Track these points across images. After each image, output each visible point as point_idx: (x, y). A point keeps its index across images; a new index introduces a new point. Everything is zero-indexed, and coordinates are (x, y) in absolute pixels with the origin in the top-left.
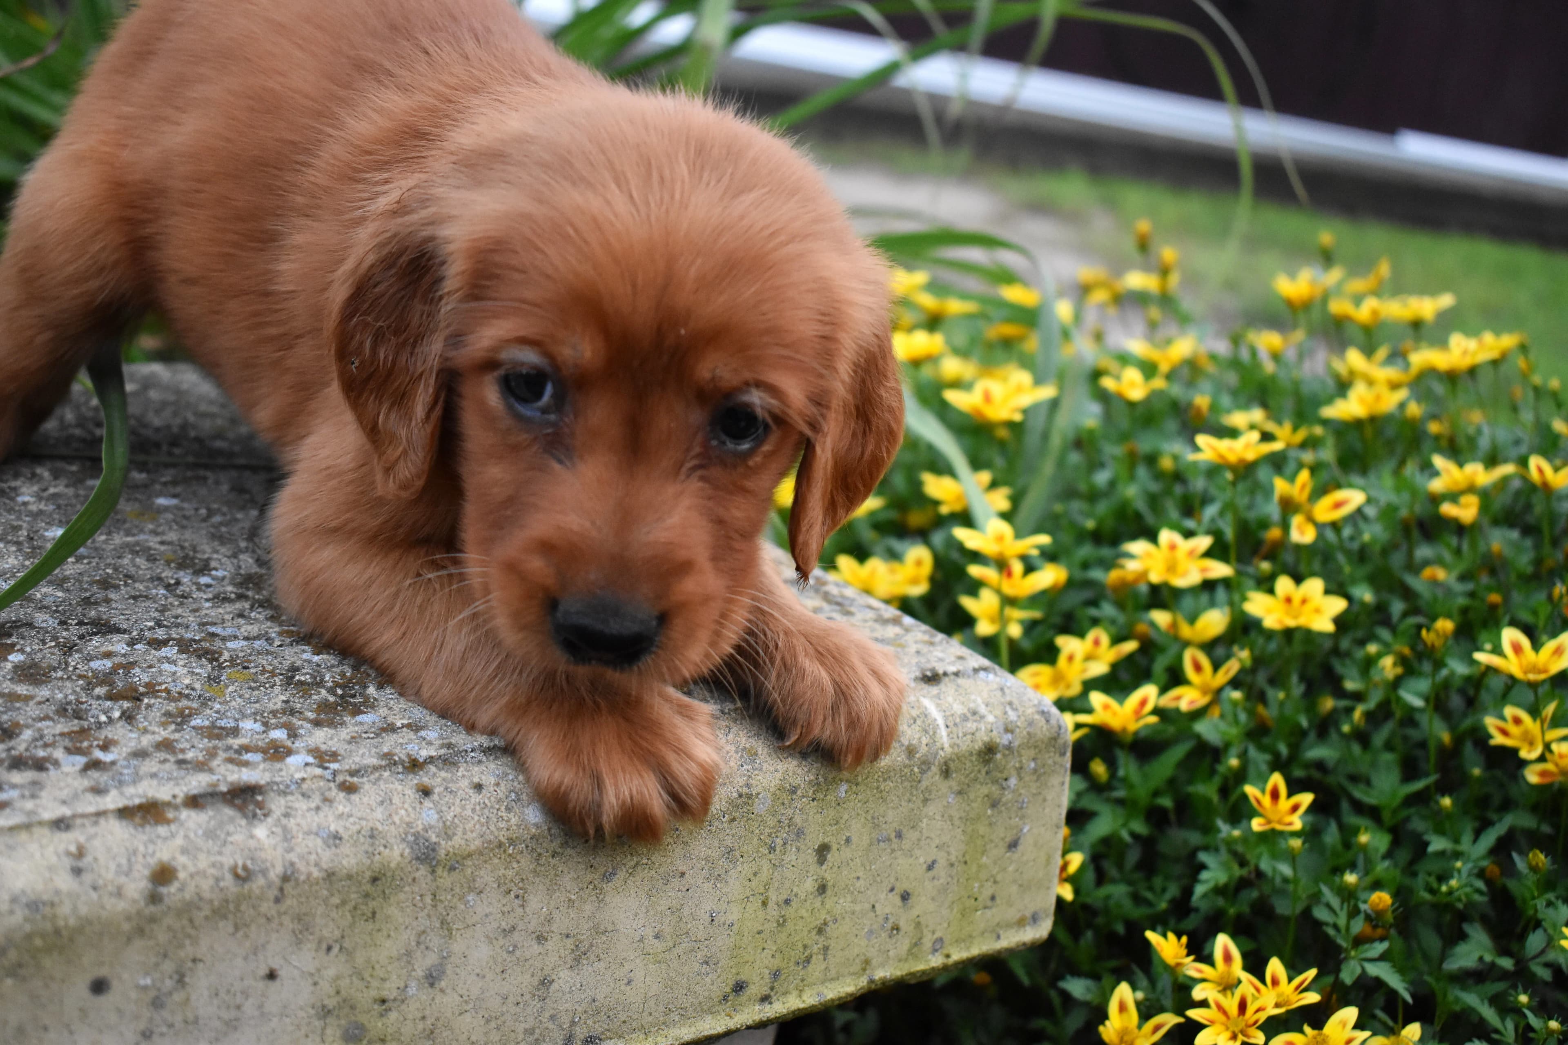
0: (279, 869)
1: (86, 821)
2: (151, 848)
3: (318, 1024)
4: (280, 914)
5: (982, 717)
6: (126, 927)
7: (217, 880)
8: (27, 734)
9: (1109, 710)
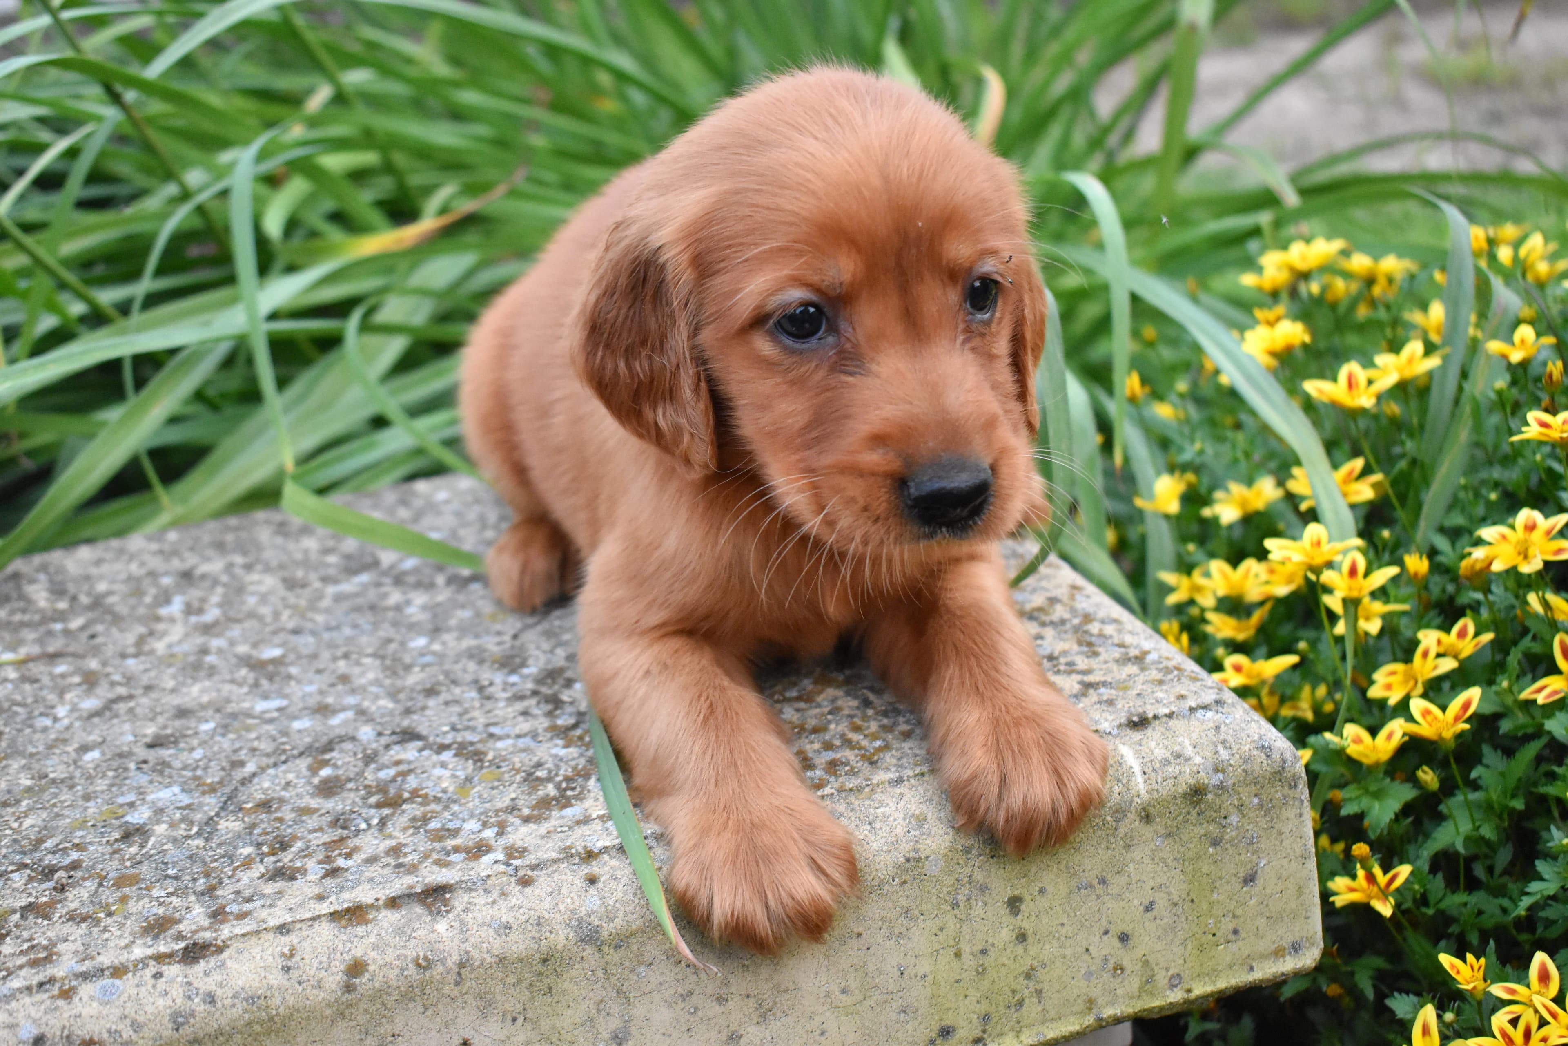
0: (456, 958)
1: (304, 926)
2: (349, 945)
4: (462, 995)
5: (1188, 760)
6: (328, 1012)
7: (402, 970)
8: (299, 845)
9: (1429, 718)
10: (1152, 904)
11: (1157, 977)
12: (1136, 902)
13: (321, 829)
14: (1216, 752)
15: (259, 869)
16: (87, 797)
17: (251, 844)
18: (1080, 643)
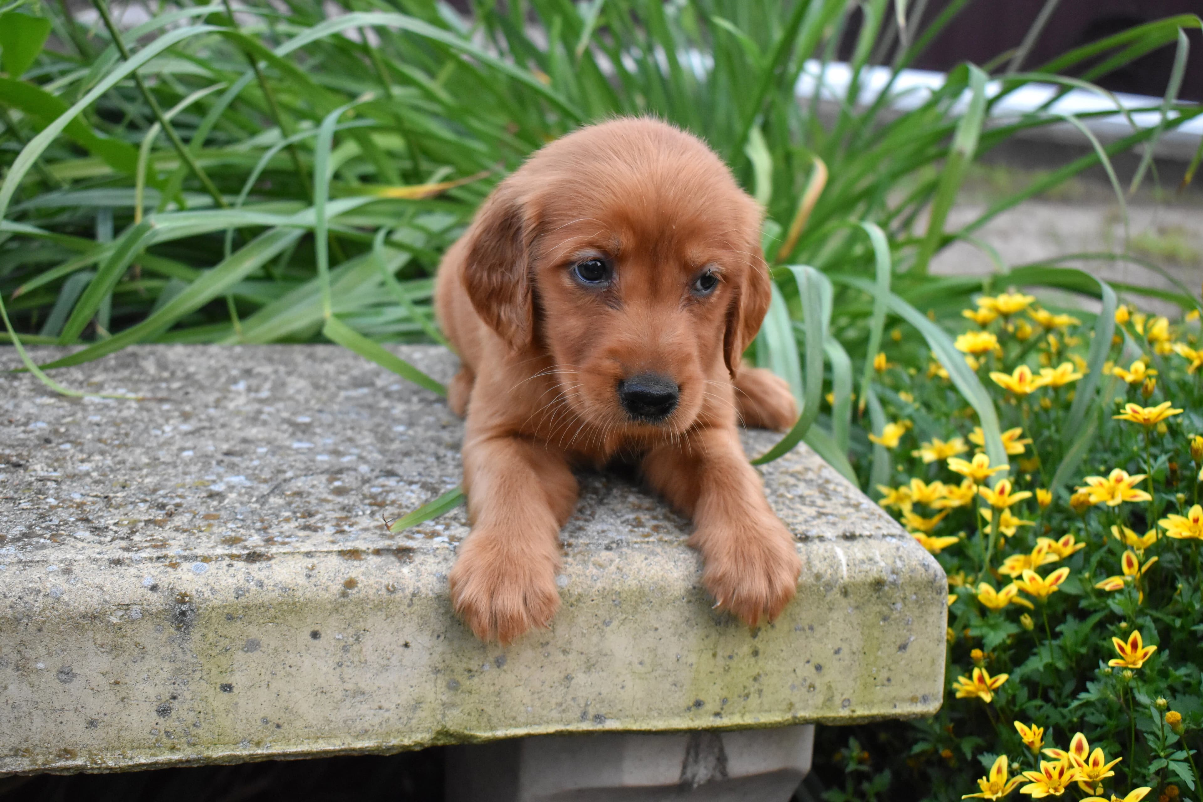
0: (411, 590)
1: (321, 555)
2: (348, 570)
3: (433, 676)
4: (411, 613)
5: (876, 563)
6: (329, 606)
7: (378, 590)
8: (319, 516)
9: (1033, 582)
10: (839, 649)
11: (835, 698)
12: (830, 646)
13: (334, 510)
14: (895, 562)
15: (293, 524)
16: (185, 473)
17: (290, 511)
18: (821, 492)
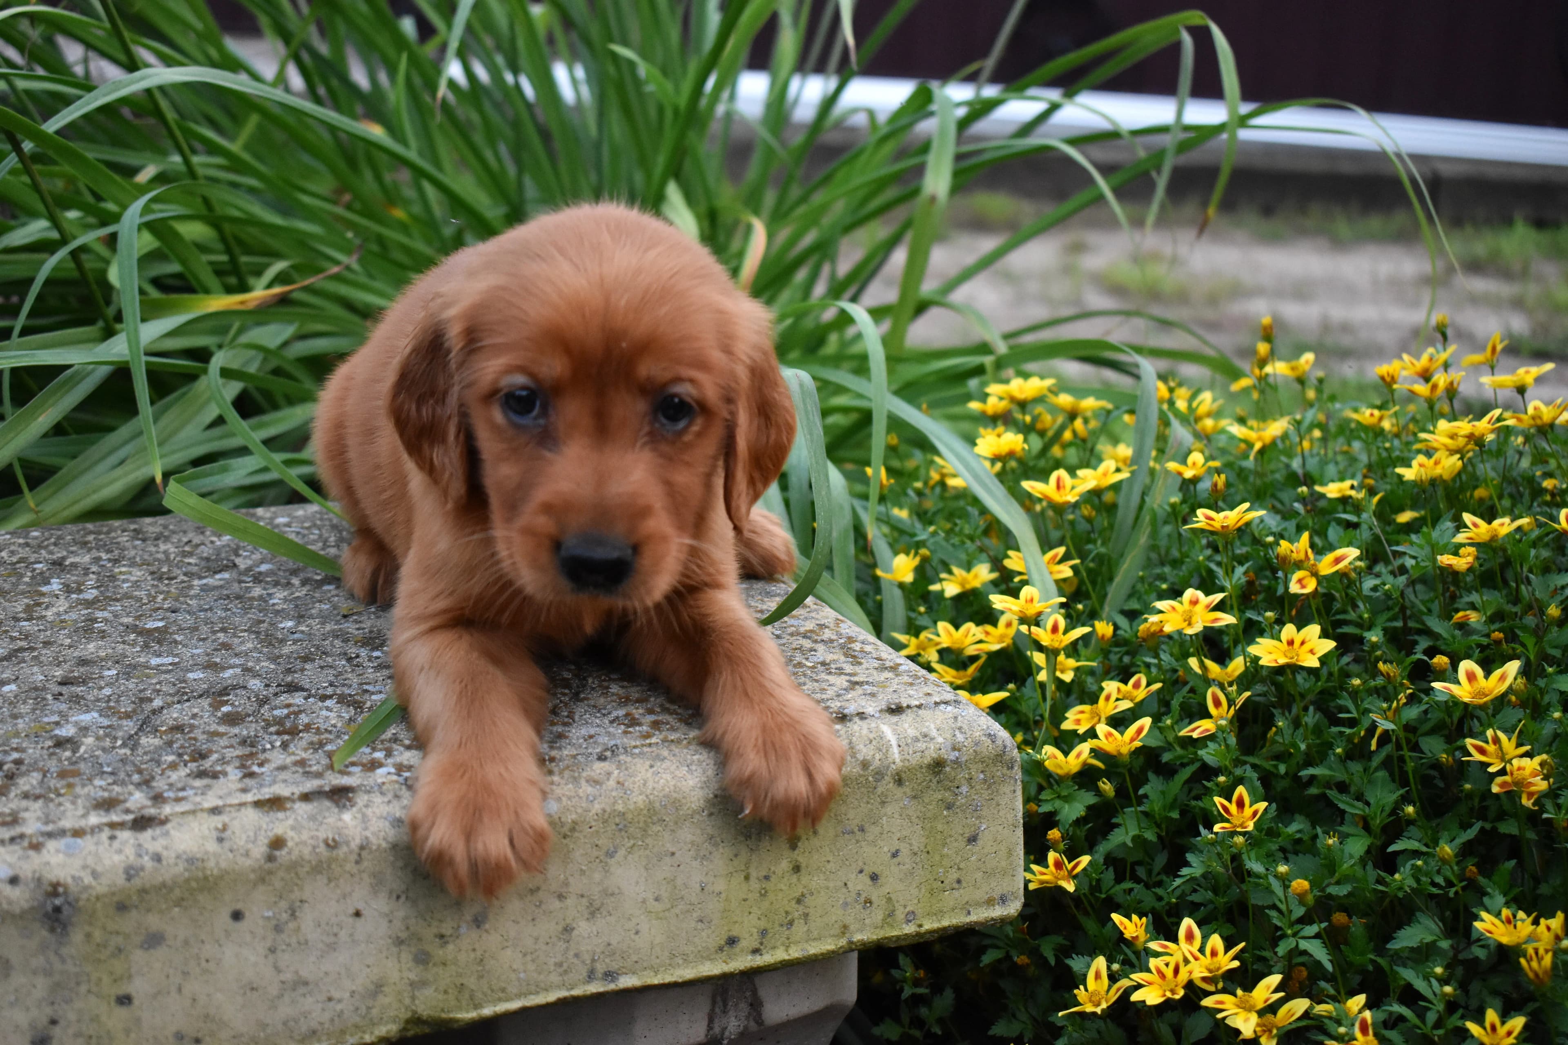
0: (358, 841)
1: (232, 809)
2: (271, 826)
3: (395, 950)
4: (360, 872)
5: (932, 739)
6: (252, 876)
7: (314, 847)
8: (215, 756)
9: (1110, 739)
10: (897, 851)
11: (897, 913)
12: (886, 849)
13: (232, 746)
14: (954, 735)
15: (183, 772)
16: (15, 717)
17: (173, 754)
18: (846, 655)
